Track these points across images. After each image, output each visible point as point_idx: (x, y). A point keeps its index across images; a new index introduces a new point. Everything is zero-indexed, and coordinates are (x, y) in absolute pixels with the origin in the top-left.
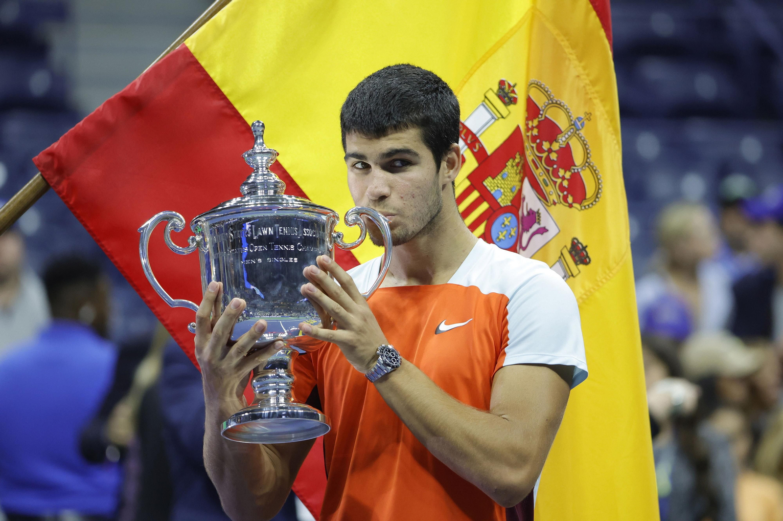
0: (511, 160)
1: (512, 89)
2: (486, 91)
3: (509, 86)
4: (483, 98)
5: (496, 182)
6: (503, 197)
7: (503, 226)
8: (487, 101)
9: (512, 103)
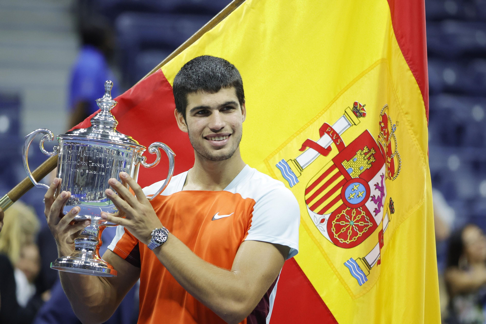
0: (360, 151)
1: (362, 108)
2: (346, 108)
3: (360, 106)
4: (344, 112)
5: (350, 164)
6: (353, 173)
7: (353, 190)
8: (346, 114)
9: (361, 116)
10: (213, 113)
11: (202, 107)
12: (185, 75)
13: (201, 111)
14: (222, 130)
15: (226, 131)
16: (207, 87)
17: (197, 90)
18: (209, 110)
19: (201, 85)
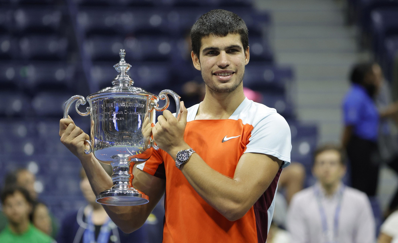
10: (221, 53)
11: (212, 48)
12: (200, 23)
13: (211, 52)
14: (227, 67)
15: (230, 68)
16: (217, 32)
17: (209, 34)
18: (217, 51)
19: (212, 30)
